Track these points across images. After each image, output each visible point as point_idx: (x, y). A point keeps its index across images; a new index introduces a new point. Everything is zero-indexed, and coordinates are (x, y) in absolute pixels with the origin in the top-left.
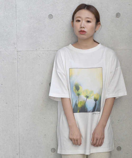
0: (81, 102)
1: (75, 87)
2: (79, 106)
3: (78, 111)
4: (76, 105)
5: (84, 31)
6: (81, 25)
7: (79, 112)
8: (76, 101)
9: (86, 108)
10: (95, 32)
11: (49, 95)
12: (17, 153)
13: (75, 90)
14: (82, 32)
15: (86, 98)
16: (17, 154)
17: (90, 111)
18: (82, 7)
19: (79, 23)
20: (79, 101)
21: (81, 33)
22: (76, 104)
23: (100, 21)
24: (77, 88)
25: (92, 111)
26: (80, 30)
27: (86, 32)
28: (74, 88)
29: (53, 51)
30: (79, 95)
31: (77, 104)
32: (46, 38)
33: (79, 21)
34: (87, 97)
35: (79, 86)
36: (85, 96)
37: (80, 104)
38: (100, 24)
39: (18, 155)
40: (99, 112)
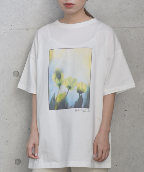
0: (61, 94)
1: (55, 74)
2: (58, 100)
3: (56, 108)
4: (54, 99)
5: (71, 4)
7: (57, 109)
8: (55, 94)
9: (66, 103)
13: (55, 78)
14: (68, 5)
15: (67, 89)
17: (71, 107)
20: (59, 94)
21: (67, 7)
22: (54, 97)
24: (59, 76)
25: (73, 106)
27: (74, 4)
28: (54, 76)
29: (17, 29)
30: (60, 85)
31: (56, 98)
32: (8, 13)
34: (69, 88)
35: (61, 73)
36: (67, 86)
37: (60, 98)
40: (88, 109)
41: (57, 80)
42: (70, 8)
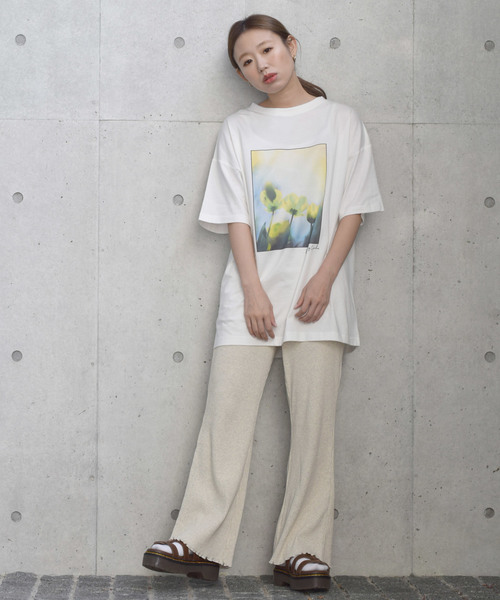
0: (278, 224)
1: (265, 191)
2: (272, 235)
3: (269, 247)
4: (264, 233)
5: (272, 75)
6: (258, 68)
7: (272, 249)
8: (265, 224)
9: (289, 238)
10: (294, 60)
11: (200, 219)
12: (92, 361)
13: (265, 198)
14: (269, 79)
15: (290, 215)
16: (93, 364)
17: (298, 244)
18: (237, 31)
19: (252, 66)
20: (274, 223)
21: (268, 83)
22: (265, 230)
23: (289, 34)
24: (271, 194)
25: (302, 244)
26: (262, 77)
27: (276, 74)
28: (263, 195)
30: (273, 209)
31: (268, 231)
33: (249, 62)
34: (294, 212)
35: (276, 191)
36: (289, 210)
37: (275, 230)
38: (293, 38)
39: (96, 366)
40: (316, 245)
41: (268, 201)
42: (273, 82)
